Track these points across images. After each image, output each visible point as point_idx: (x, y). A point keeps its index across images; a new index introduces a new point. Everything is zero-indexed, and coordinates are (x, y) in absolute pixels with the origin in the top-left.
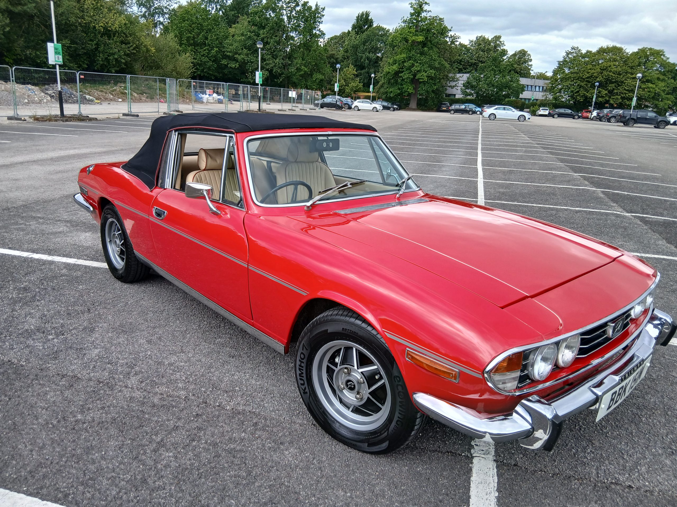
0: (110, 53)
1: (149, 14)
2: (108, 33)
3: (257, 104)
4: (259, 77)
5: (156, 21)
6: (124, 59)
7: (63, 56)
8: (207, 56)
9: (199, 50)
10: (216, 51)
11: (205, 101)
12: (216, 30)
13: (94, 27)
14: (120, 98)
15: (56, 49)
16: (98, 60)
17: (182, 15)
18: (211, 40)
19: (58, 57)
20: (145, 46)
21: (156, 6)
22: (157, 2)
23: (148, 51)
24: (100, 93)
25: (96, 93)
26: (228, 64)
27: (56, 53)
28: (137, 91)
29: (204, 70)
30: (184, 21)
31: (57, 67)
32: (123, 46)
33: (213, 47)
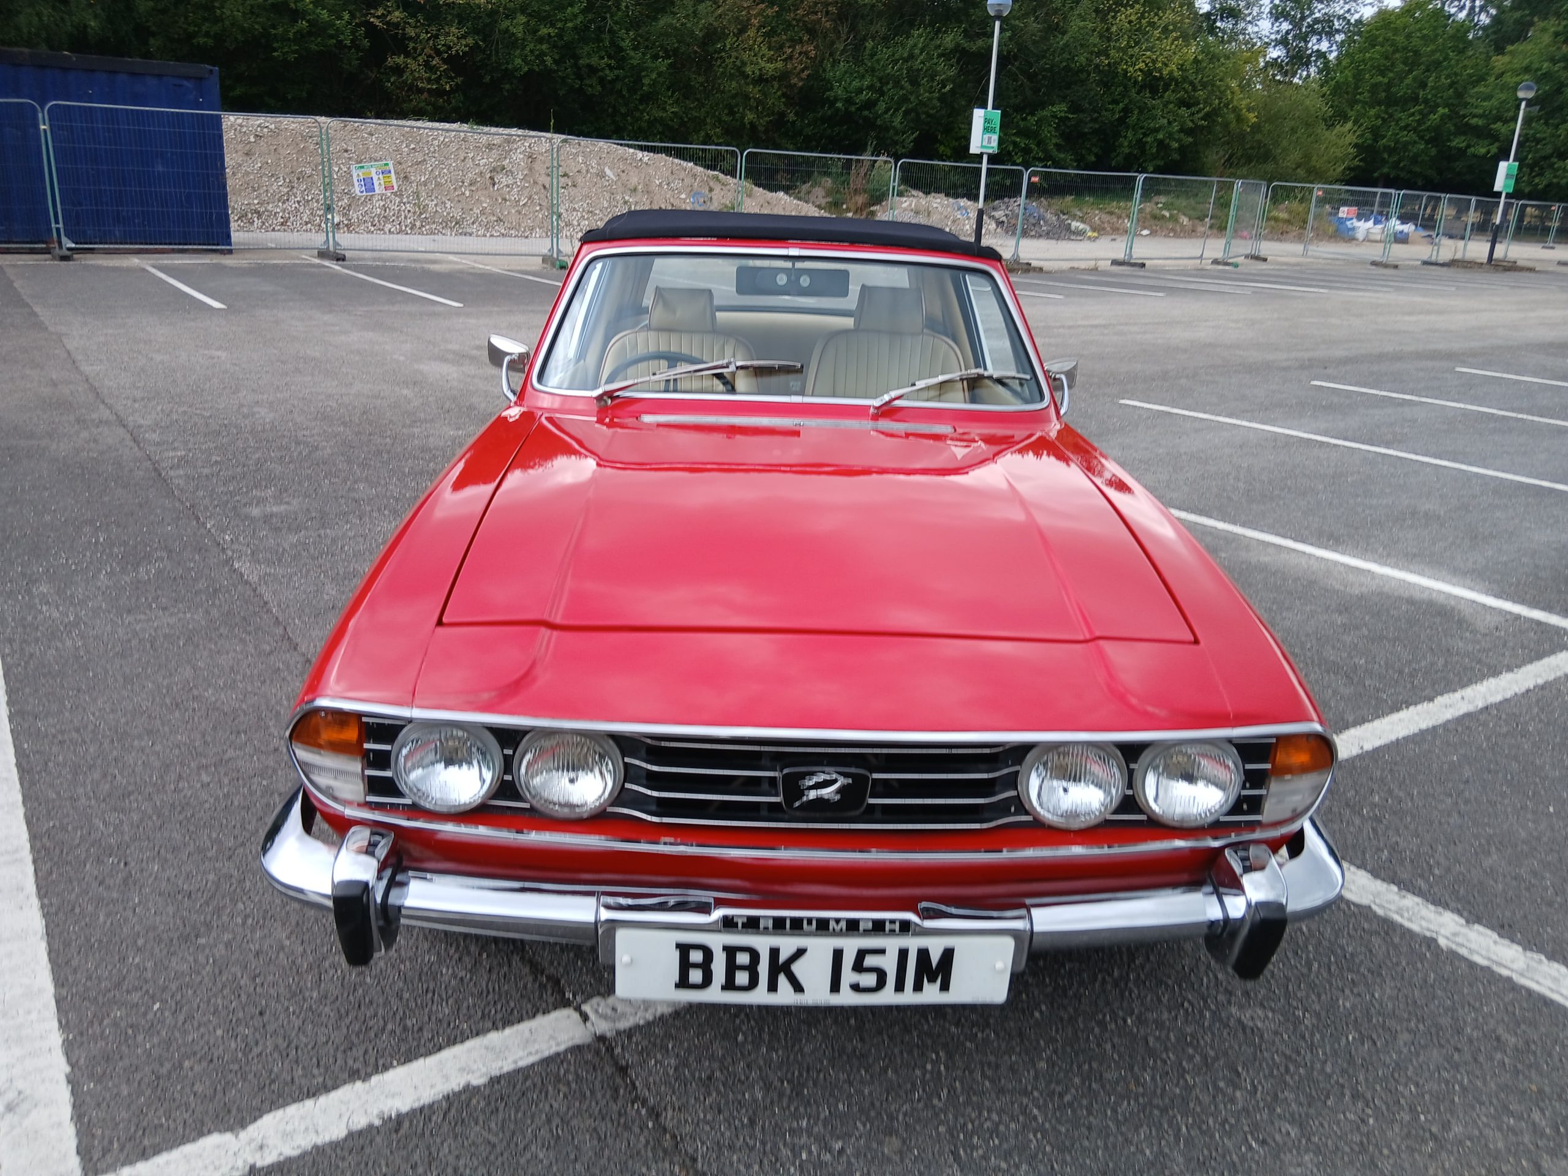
0: (1148, 129)
1: (1295, 36)
2: (1154, 84)
3: (1487, 246)
4: (1504, 176)
5: (1309, 52)
6: (1177, 141)
7: (1000, 138)
8: (1415, 130)
9: (1398, 115)
10: (1442, 117)
11: (1360, 235)
12: (1453, 62)
13: (1126, 72)
14: (1145, 228)
15: (987, 121)
16: (1121, 145)
17: (1371, 31)
18: (1433, 88)
19: (990, 138)
20: (1235, 110)
21: (1317, 15)
22: (1320, 6)
23: (1240, 119)
24: (1106, 217)
25: (1098, 217)
26: (1468, 146)
27: (986, 130)
28: (1192, 212)
29: (1399, 161)
30: (1374, 46)
31: (985, 158)
32: (1183, 111)
33: (1437, 106)
